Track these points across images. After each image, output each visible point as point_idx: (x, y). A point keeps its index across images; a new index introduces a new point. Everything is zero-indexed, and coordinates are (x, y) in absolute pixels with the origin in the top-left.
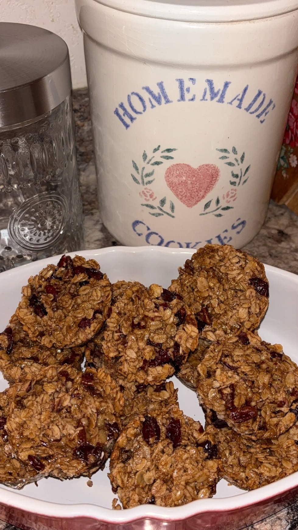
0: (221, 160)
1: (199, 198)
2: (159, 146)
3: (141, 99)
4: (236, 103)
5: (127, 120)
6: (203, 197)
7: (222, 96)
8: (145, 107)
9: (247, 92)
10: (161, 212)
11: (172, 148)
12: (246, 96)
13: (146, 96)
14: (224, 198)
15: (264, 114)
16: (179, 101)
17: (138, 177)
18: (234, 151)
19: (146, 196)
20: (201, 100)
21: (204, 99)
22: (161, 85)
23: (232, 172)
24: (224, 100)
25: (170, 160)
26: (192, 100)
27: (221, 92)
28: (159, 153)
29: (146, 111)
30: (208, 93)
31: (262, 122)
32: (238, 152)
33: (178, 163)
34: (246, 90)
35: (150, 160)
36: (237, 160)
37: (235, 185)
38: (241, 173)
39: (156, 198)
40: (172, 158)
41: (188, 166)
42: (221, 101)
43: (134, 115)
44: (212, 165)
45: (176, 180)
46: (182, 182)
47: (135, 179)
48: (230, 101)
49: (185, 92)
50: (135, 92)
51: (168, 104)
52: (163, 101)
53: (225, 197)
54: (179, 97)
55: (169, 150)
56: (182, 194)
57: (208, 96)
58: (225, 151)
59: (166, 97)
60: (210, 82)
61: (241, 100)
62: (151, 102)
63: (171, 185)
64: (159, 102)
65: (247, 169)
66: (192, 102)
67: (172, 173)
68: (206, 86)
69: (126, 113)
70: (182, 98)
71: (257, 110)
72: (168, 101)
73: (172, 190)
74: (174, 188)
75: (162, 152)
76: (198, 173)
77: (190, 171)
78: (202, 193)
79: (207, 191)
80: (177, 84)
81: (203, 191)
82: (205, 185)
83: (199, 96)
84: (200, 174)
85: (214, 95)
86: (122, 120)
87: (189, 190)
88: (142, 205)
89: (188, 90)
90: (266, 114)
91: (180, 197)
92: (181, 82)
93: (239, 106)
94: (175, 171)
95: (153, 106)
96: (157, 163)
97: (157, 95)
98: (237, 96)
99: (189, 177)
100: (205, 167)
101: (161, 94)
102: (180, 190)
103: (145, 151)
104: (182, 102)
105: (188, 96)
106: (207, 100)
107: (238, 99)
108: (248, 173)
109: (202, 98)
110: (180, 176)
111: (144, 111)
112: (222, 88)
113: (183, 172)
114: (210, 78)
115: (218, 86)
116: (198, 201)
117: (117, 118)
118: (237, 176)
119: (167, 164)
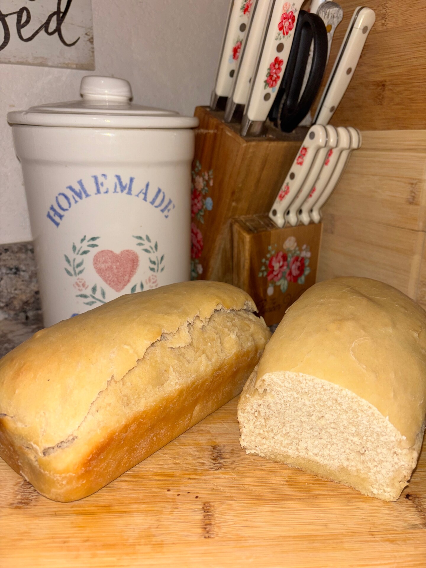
0: (138, 246)
1: (125, 282)
2: (85, 236)
3: (66, 197)
4: (142, 196)
5: (57, 219)
6: (128, 281)
7: (130, 189)
8: (70, 204)
9: (150, 187)
10: (94, 300)
11: (96, 236)
12: (149, 191)
13: (70, 194)
14: (147, 283)
15: (166, 211)
16: (96, 194)
17: (71, 269)
18: (148, 239)
19: (79, 286)
20: (114, 192)
21: (115, 191)
22: (80, 183)
23: (150, 259)
24: (132, 192)
25: (96, 248)
26: (107, 192)
27: (128, 186)
28: (85, 243)
29: (71, 207)
30: (118, 186)
31: (166, 217)
32: (151, 240)
33: (103, 249)
34: (147, 185)
35: (79, 251)
36: (152, 248)
37: (154, 271)
38: (158, 260)
39: (88, 286)
40: (96, 246)
41: (111, 252)
42: (129, 193)
43: (61, 212)
44: (132, 250)
45: (103, 266)
46: (108, 267)
47: (68, 273)
48: (137, 194)
49: (100, 186)
50: (61, 192)
51: (88, 198)
52: (84, 195)
53: (148, 281)
54: (95, 190)
55: (93, 239)
56: (110, 279)
57: (119, 189)
58: (140, 238)
59: (85, 192)
60: (118, 177)
61: (145, 194)
62: (74, 198)
63: (99, 271)
64: (80, 197)
65: (162, 258)
66: (106, 194)
67: (99, 260)
68: (116, 180)
69: (56, 213)
70: (98, 191)
71: (160, 205)
72: (87, 195)
73: (101, 276)
74: (102, 275)
75: (88, 241)
76: (121, 258)
77: (114, 256)
78: (127, 278)
79: (131, 275)
80: (93, 180)
81: (128, 275)
82: (128, 270)
83: (111, 189)
84: (122, 259)
85: (123, 188)
86: (53, 221)
87: (116, 275)
88: (77, 296)
89: (102, 184)
90: (169, 210)
91: (108, 282)
92: (96, 178)
93: (145, 199)
94: (101, 258)
95: (76, 202)
96: (85, 252)
97: (78, 191)
98: (142, 190)
99: (114, 263)
100: (126, 252)
101: (81, 190)
102: (108, 275)
103: (74, 243)
104: (99, 195)
105: (102, 190)
106: (118, 192)
107: (143, 193)
108: (163, 262)
109: (114, 191)
110: (105, 262)
111: (70, 207)
112: (128, 182)
113: (108, 258)
114: (118, 174)
115: (126, 181)
116: (125, 285)
117: (49, 220)
118: (154, 263)
119: (94, 251)
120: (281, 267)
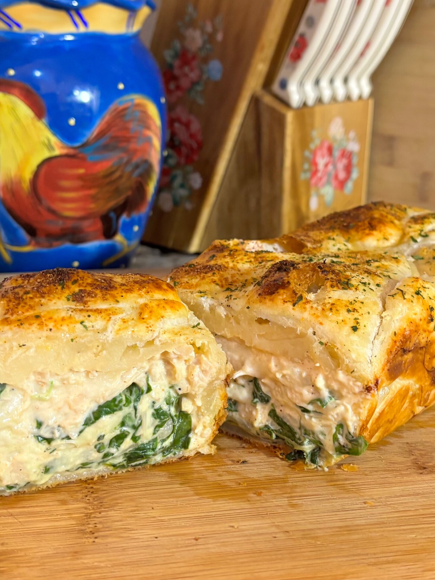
120: (326, 165)
